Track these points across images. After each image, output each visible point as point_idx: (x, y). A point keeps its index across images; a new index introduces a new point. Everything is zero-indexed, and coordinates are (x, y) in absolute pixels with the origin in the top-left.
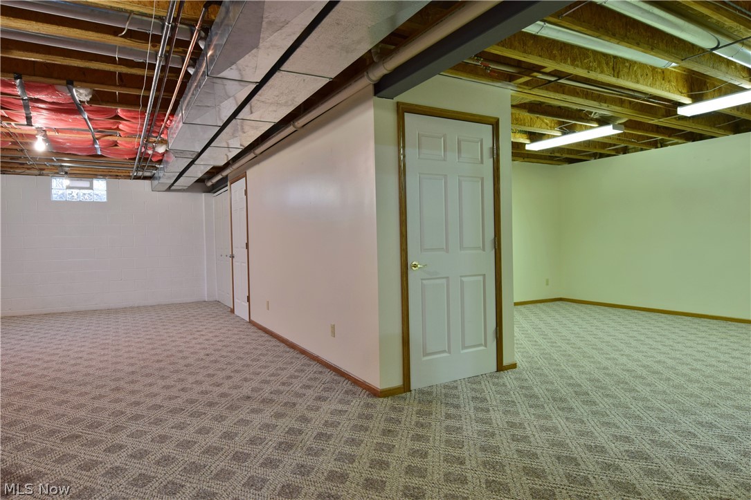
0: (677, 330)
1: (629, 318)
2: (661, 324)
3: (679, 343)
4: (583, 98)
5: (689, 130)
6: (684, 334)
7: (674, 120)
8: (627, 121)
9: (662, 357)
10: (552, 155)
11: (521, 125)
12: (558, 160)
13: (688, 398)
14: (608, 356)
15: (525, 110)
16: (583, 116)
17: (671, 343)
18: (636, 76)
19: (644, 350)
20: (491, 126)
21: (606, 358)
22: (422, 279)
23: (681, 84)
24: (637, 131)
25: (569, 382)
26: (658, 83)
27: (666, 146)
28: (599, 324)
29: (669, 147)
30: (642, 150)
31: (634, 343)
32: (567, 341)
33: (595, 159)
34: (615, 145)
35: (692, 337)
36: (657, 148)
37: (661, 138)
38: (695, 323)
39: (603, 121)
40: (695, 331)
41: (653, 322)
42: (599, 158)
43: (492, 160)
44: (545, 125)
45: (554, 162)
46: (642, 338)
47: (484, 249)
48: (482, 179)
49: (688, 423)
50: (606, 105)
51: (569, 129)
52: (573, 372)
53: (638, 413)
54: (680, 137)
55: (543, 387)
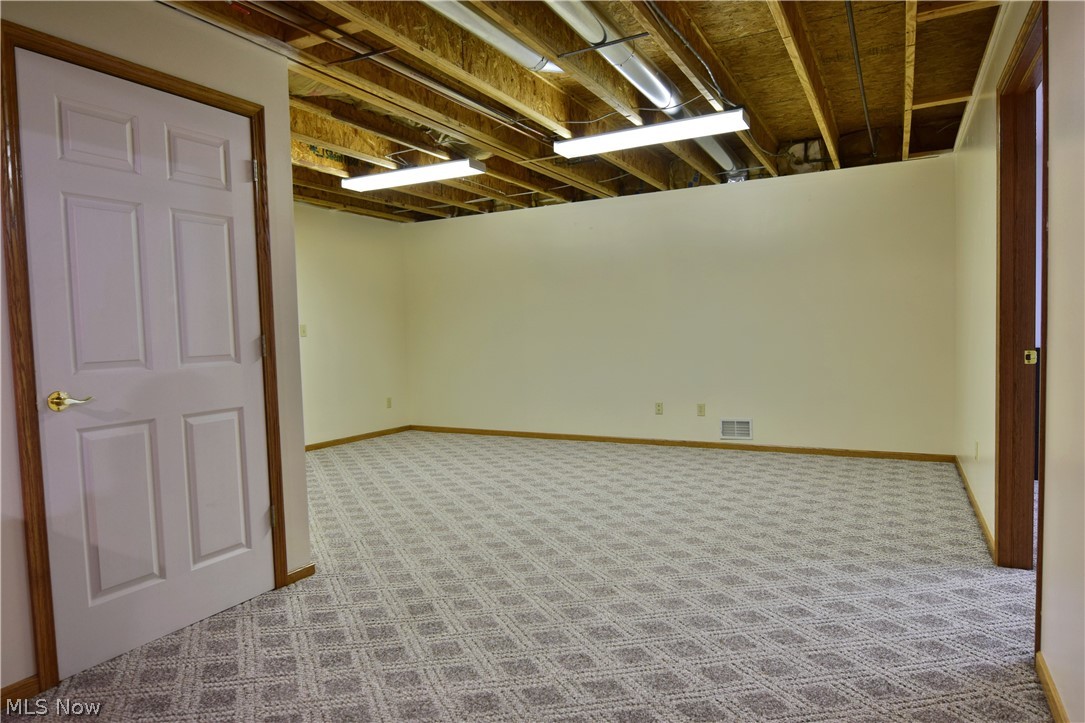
0: (560, 463)
1: (501, 450)
2: (540, 456)
3: (562, 484)
4: (420, 103)
5: (570, 183)
6: (568, 468)
7: (549, 164)
8: (490, 159)
9: (540, 513)
10: (389, 204)
11: (327, 140)
12: (399, 214)
13: (576, 583)
14: (469, 522)
15: (326, 110)
16: (425, 139)
17: (553, 486)
18: (496, 78)
19: (519, 502)
20: (245, 121)
21: (466, 526)
22: (81, 431)
23: (557, 107)
24: (504, 176)
25: (404, 587)
26: (527, 97)
27: (542, 205)
28: (460, 465)
29: (546, 207)
30: (513, 208)
31: (506, 492)
32: (410, 503)
33: (452, 217)
34: (478, 197)
35: (578, 472)
36: (531, 206)
37: (536, 191)
38: (581, 450)
39: (457, 153)
40: (580, 462)
41: (530, 453)
42: (458, 215)
43: (250, 184)
44: (369, 149)
45: (394, 217)
46: (517, 481)
47: (238, 359)
48: (230, 222)
49: (578, 635)
50: (457, 123)
51: (406, 161)
52: (411, 564)
53: (508, 631)
54: (559, 193)
55: (356, 609)
